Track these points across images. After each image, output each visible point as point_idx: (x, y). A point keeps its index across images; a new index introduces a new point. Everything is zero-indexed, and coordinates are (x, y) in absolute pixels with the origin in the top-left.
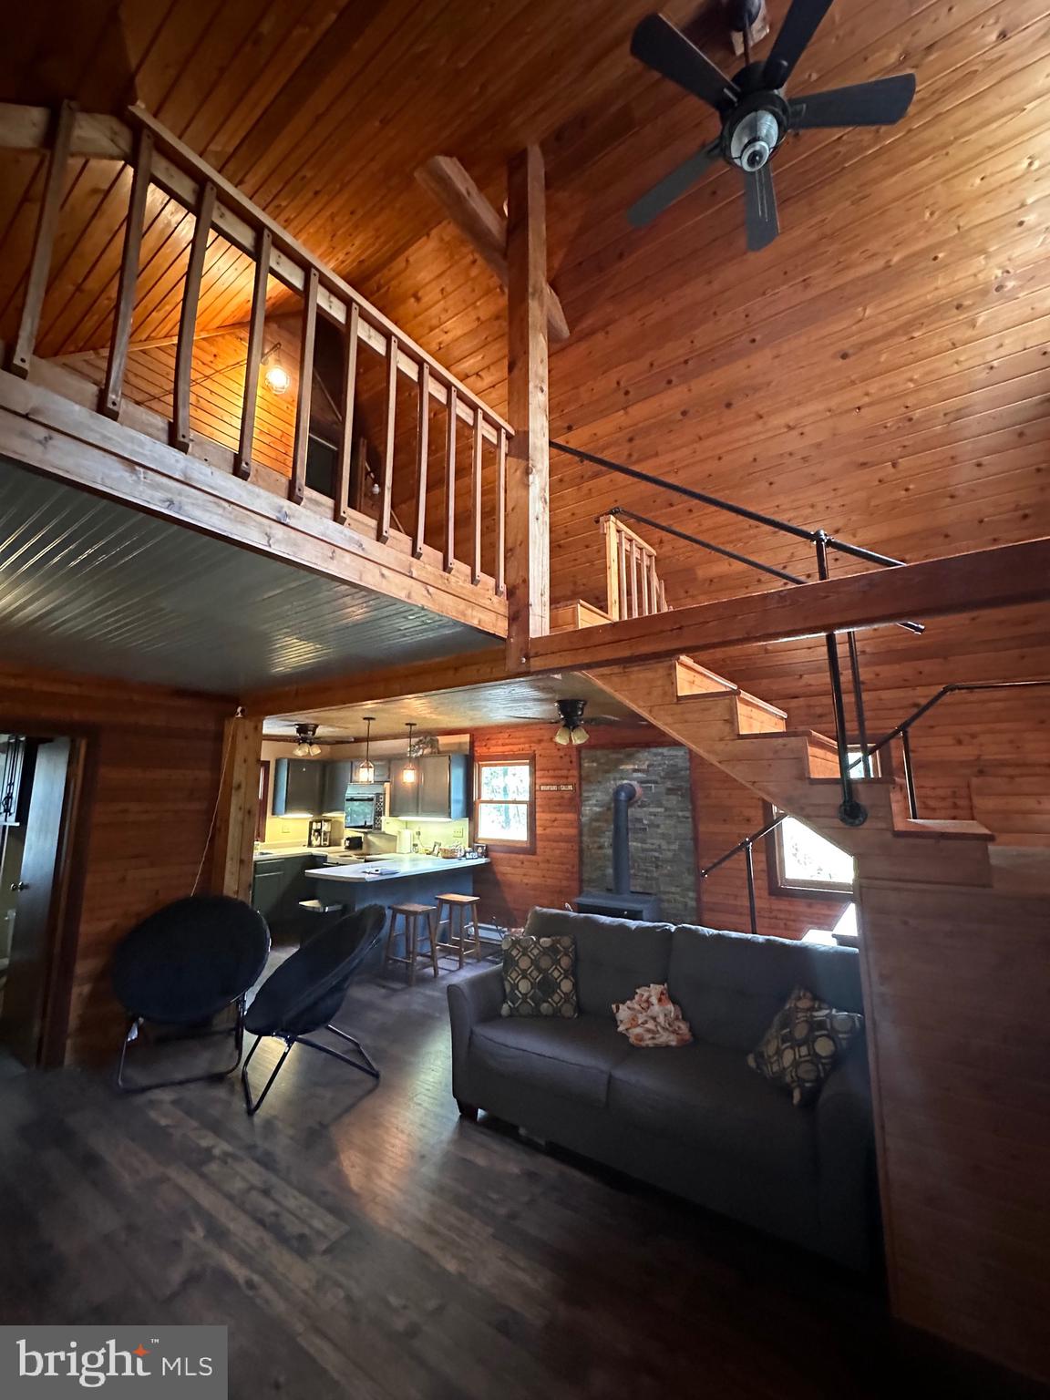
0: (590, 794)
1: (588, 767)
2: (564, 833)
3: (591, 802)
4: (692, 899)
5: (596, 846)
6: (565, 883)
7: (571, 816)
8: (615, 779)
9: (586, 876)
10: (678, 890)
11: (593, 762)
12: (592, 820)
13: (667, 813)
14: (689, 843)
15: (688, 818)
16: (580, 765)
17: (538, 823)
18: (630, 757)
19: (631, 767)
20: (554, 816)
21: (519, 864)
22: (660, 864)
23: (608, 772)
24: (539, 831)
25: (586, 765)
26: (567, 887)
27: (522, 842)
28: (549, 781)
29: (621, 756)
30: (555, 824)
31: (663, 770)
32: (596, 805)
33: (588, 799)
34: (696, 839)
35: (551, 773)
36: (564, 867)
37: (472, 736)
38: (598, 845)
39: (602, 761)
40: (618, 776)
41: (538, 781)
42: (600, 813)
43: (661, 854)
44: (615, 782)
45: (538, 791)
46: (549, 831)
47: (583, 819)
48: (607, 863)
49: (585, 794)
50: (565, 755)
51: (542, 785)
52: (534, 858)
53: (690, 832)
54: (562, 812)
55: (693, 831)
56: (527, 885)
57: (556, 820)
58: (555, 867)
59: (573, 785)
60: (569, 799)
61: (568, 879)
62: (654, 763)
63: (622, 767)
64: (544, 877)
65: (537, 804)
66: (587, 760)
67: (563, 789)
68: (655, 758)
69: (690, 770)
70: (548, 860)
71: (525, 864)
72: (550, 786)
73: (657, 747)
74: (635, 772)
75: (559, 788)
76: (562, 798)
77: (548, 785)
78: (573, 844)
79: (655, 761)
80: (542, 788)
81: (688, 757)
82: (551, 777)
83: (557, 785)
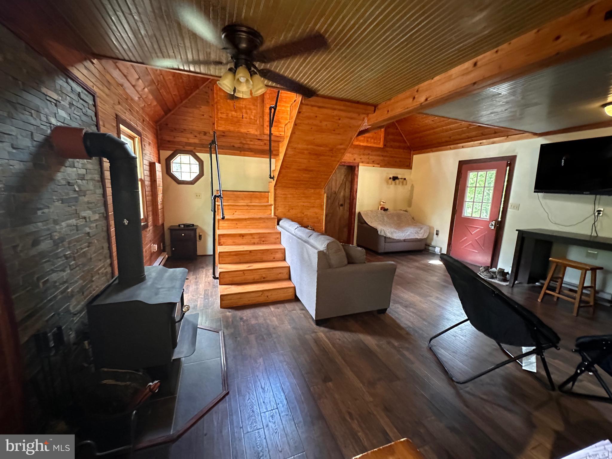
5: (27, 242)
8: (38, 109)
9: (19, 314)
14: (104, 209)
15: (99, 181)
18: (50, 76)
19: (54, 95)
23: (25, 88)
31: (80, 117)
38: (31, 238)
42: (24, 175)
44: (38, 114)
48: (47, 267)
53: (102, 198)
55: (104, 196)
62: (73, 103)
63: (44, 90)
68: (73, 96)
69: (97, 126)
73: (73, 80)
74: (59, 107)
79: (74, 100)
81: (94, 109)
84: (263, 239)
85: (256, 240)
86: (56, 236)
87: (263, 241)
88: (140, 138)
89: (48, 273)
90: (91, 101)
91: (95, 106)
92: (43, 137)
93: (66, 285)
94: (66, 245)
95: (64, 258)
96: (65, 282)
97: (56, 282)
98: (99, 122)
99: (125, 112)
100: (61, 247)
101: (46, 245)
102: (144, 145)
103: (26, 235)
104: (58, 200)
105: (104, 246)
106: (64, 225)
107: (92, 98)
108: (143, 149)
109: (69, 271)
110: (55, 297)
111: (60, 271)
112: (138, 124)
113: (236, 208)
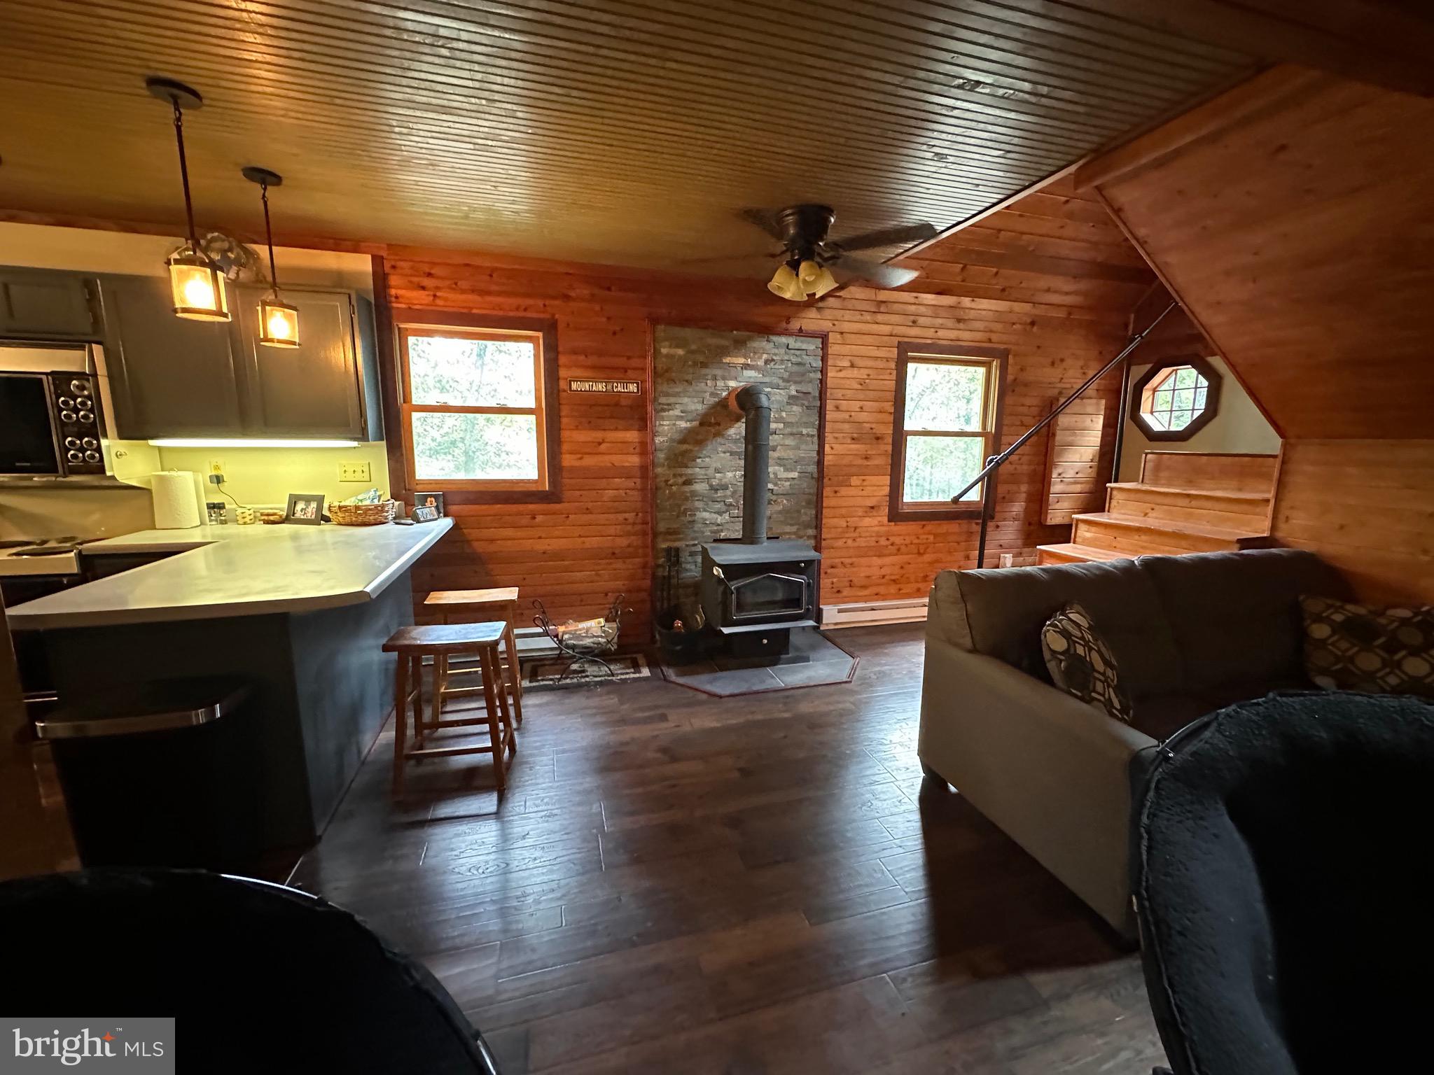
0: (672, 400)
1: (667, 356)
2: (618, 464)
3: (671, 413)
4: (809, 537)
5: (680, 480)
6: (623, 542)
7: (632, 436)
8: (715, 378)
9: (662, 527)
10: (794, 529)
11: (678, 346)
12: (672, 440)
13: (788, 430)
14: (813, 469)
15: (813, 436)
16: (656, 353)
17: (565, 447)
18: (740, 344)
19: (742, 360)
20: (599, 435)
21: (525, 520)
22: (774, 498)
23: (704, 365)
24: (568, 460)
25: (664, 351)
26: (629, 546)
27: (529, 481)
28: (587, 374)
29: (726, 342)
30: (603, 446)
31: (785, 370)
32: (681, 418)
33: (670, 406)
34: (820, 463)
35: (593, 360)
36: (621, 517)
37: (377, 261)
38: (684, 478)
39: (694, 347)
40: (719, 372)
41: (563, 373)
42: (690, 431)
43: (776, 484)
44: (714, 382)
45: (564, 391)
46: (589, 461)
47: (658, 440)
48: (699, 504)
49: (663, 400)
50: (622, 329)
51: (574, 381)
52: (557, 506)
53: (814, 454)
54: (616, 429)
55: (818, 453)
56: (544, 553)
57: (603, 442)
58: (602, 518)
59: (638, 384)
60: (631, 407)
61: (628, 534)
62: (774, 358)
63: (727, 360)
64: (580, 536)
65: (563, 414)
66: (667, 343)
67: (619, 389)
68: (776, 351)
69: (821, 372)
70: (587, 509)
71: (539, 518)
72: (591, 383)
73: (779, 334)
74: (746, 369)
75: (609, 387)
76: (617, 405)
77: (587, 381)
78: (634, 480)
79: (775, 355)
80: (574, 386)
81: (820, 352)
82: (593, 367)
83: (606, 382)
86: (715, 482)
88: (999, 361)
89: (698, 509)
90: (813, 345)
91: (822, 349)
92: (717, 400)
93: (721, 527)
94: (728, 493)
95: (723, 503)
96: (718, 525)
97: (706, 520)
98: (827, 365)
99: (933, 330)
100: (720, 493)
101: (700, 487)
102: (1022, 370)
103: (681, 475)
104: (724, 452)
105: (802, 511)
106: (730, 475)
107: (820, 340)
108: (1010, 378)
109: (727, 518)
110: (703, 532)
111: (715, 513)
112: (994, 337)
113: (1159, 499)
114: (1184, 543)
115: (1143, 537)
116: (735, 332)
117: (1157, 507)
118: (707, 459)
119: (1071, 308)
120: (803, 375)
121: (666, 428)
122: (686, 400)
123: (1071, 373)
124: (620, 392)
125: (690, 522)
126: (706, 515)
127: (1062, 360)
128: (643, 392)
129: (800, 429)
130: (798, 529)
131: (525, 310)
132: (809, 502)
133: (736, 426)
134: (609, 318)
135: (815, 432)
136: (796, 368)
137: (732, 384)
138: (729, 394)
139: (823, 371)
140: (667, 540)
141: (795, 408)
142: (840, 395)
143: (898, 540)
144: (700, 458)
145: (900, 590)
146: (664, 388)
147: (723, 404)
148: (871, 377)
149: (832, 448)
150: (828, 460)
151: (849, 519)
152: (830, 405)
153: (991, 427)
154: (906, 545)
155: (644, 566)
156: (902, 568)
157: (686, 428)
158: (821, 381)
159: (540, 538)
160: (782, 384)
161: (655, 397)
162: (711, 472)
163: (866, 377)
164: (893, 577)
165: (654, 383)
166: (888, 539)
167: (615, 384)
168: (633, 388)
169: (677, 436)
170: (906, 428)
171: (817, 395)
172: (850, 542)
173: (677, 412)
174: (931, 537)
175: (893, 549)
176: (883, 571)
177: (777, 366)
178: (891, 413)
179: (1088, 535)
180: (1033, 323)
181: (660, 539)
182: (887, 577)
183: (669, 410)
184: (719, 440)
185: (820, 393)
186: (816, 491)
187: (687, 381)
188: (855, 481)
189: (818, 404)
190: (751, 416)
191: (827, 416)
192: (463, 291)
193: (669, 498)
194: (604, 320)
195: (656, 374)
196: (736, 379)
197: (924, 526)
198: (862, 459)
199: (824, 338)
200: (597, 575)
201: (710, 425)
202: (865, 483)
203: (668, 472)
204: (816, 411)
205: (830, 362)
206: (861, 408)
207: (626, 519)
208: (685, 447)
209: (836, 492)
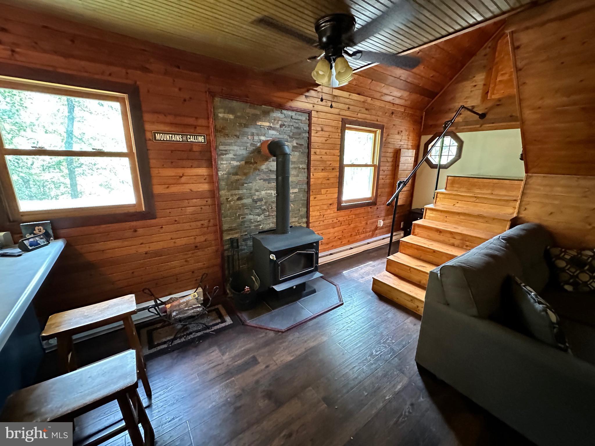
0: (227, 148)
1: (223, 119)
2: (195, 190)
3: (227, 156)
4: (304, 223)
5: (236, 198)
6: (202, 239)
7: (203, 171)
8: (253, 135)
9: (225, 227)
11: (229, 113)
12: (229, 174)
14: (305, 186)
15: (304, 169)
16: (216, 117)
17: (155, 181)
18: (266, 114)
19: (267, 124)
20: (180, 171)
21: (129, 233)
23: (246, 126)
24: (158, 189)
25: (221, 115)
26: (205, 241)
27: (129, 206)
28: (167, 128)
29: (258, 112)
30: (183, 180)
31: (291, 131)
32: (233, 159)
33: (226, 152)
34: (308, 183)
35: (170, 119)
36: (199, 224)
38: (238, 197)
39: (239, 114)
40: (254, 131)
41: (148, 127)
42: (239, 167)
44: (252, 137)
45: (150, 140)
46: (174, 189)
47: (220, 173)
48: (246, 211)
49: (221, 148)
50: (191, 98)
51: (158, 133)
52: (153, 221)
53: (305, 179)
54: (192, 167)
55: (308, 178)
56: (146, 253)
57: (183, 175)
58: (186, 226)
59: (204, 136)
60: (201, 152)
61: (204, 234)
62: (285, 124)
63: (259, 123)
64: (172, 239)
65: (151, 156)
66: (222, 110)
67: (191, 140)
68: (286, 120)
69: (309, 133)
70: (176, 221)
71: (140, 231)
72: (171, 135)
73: (287, 110)
74: (270, 129)
75: (184, 138)
76: (191, 150)
77: (168, 134)
78: (206, 199)
79: (286, 122)
80: (158, 137)
81: (308, 122)
82: (171, 124)
83: (181, 135)
84: (468, 243)
85: (457, 242)
86: (255, 197)
87: (467, 246)
88: (380, 130)
89: (247, 214)
90: (304, 118)
91: (309, 120)
92: (254, 148)
93: (259, 223)
94: (263, 203)
95: (260, 209)
96: (258, 222)
97: (251, 220)
98: (311, 130)
99: (357, 113)
100: (259, 203)
101: (247, 201)
102: (388, 135)
103: (236, 195)
104: (260, 180)
105: (301, 209)
106: (263, 192)
107: (308, 115)
108: (384, 139)
109: (263, 217)
110: (250, 227)
111: (256, 215)
112: (379, 119)
113: (460, 198)
114: (481, 220)
115: (462, 217)
116: (263, 106)
117: (460, 202)
118: (250, 184)
119: (405, 106)
120: (300, 134)
121: (225, 165)
122: (235, 148)
123: (404, 138)
124: (192, 142)
125: (242, 222)
126: (251, 217)
127: (401, 131)
128: (209, 142)
129: (299, 165)
130: (298, 219)
131: (110, 75)
132: (303, 204)
133: (266, 164)
134: (180, 89)
135: (305, 166)
136: (295, 131)
137: (263, 138)
138: (262, 144)
139: (309, 132)
140: (229, 234)
141: (296, 153)
142: (316, 146)
143: (341, 219)
144: (246, 183)
145: (342, 242)
146: (222, 139)
147: (258, 151)
148: (330, 137)
149: (313, 175)
150: (312, 181)
151: (321, 211)
152: (313, 151)
153: (376, 163)
154: (344, 221)
155: (217, 251)
156: (342, 232)
157: (237, 166)
158: (308, 138)
159: (142, 244)
160: (289, 139)
161: (216, 146)
162: (253, 191)
163: (328, 136)
164: (339, 237)
165: (215, 136)
166: (337, 219)
167: (188, 136)
168: (201, 139)
169: (231, 171)
170: (345, 163)
171: (306, 145)
172: (322, 223)
173: (231, 156)
174: (354, 216)
175: (339, 224)
176: (336, 234)
177: (286, 129)
178: (339, 156)
179: (432, 215)
180: (393, 113)
181: (224, 234)
182: (336, 238)
183: (226, 154)
184: (257, 172)
185: (308, 144)
186: (306, 199)
187: (236, 136)
188: (323, 191)
189: (307, 151)
190: (280, 160)
191: (312, 158)
192: (45, 51)
193: (229, 209)
194: (177, 90)
195: (216, 130)
196: (264, 135)
197: (351, 211)
198: (326, 180)
199: (310, 114)
200: (186, 261)
201: (251, 163)
202: (328, 192)
203: (227, 193)
204: (306, 155)
205: (312, 128)
206: (326, 153)
207: (202, 225)
208: (237, 177)
209: (315, 198)
